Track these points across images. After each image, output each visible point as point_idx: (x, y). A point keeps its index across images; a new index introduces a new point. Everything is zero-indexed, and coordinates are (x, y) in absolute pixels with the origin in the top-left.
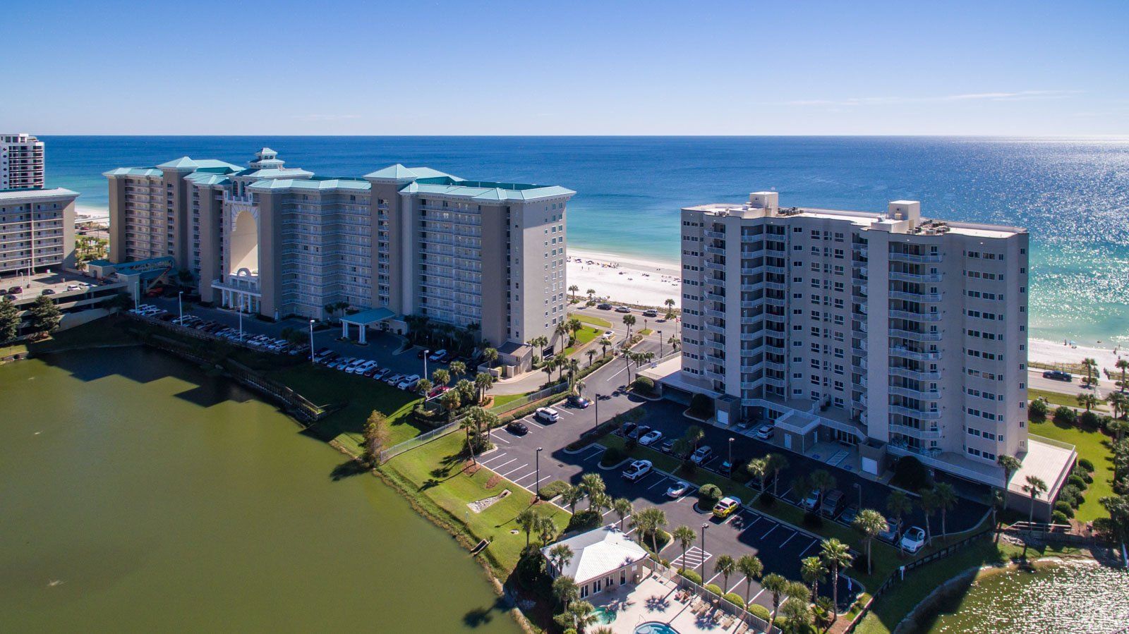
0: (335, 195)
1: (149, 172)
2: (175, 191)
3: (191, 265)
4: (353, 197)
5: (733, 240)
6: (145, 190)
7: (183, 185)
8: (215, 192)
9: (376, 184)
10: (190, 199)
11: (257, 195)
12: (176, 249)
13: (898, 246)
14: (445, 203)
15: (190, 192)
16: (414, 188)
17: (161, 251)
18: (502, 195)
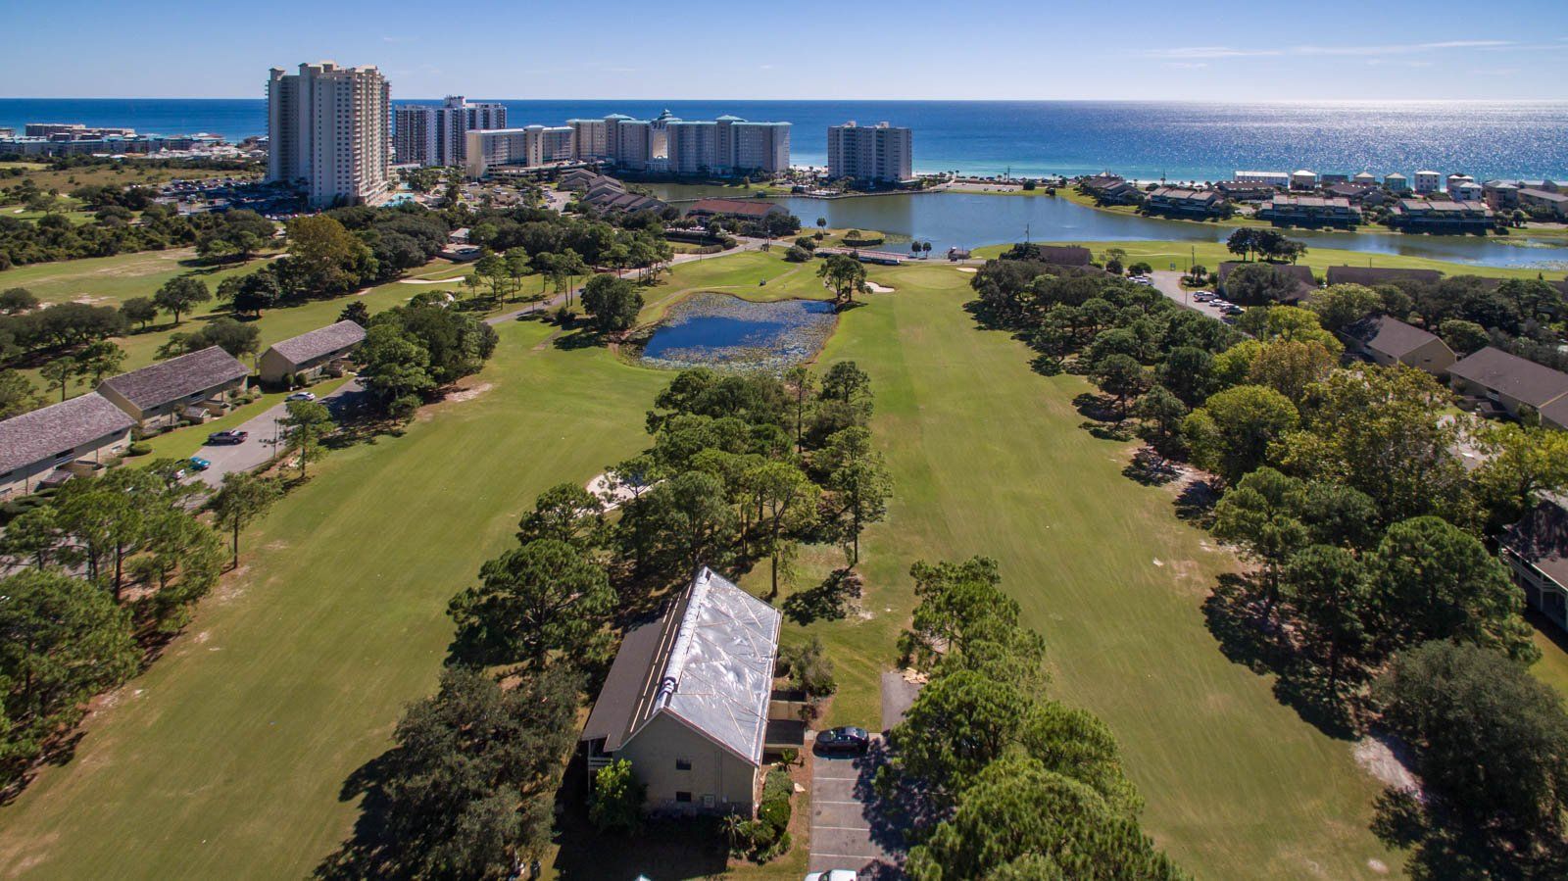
0: (699, 126)
1: (592, 121)
3: (627, 160)
4: (707, 127)
5: (841, 133)
6: (592, 128)
7: (617, 125)
8: (646, 126)
9: (720, 122)
11: (666, 127)
13: (879, 132)
14: (746, 127)
15: (620, 128)
18: (771, 124)
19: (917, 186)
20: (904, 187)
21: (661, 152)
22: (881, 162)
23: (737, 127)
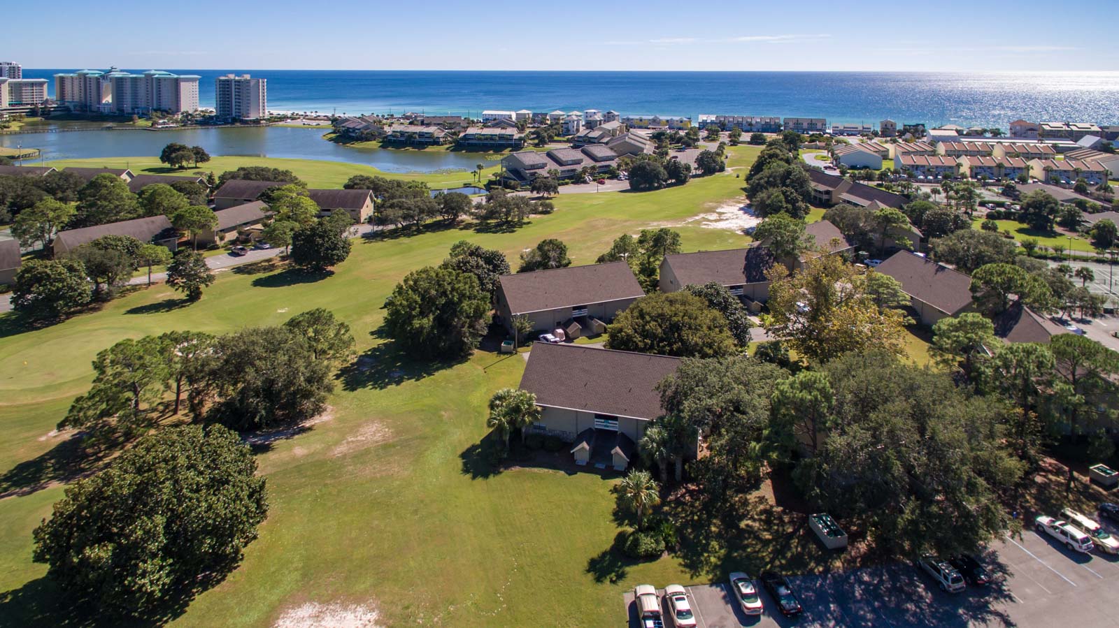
0: (135, 78)
1: (71, 75)
2: (82, 80)
3: (88, 104)
4: (140, 79)
6: (70, 81)
7: (85, 78)
8: (97, 79)
10: (88, 82)
11: (111, 79)
12: (83, 99)
14: (165, 79)
15: (87, 80)
16: (156, 76)
17: (77, 98)
19: (257, 122)
20: (246, 122)
21: (108, 99)
22: (239, 104)
23: (158, 79)
